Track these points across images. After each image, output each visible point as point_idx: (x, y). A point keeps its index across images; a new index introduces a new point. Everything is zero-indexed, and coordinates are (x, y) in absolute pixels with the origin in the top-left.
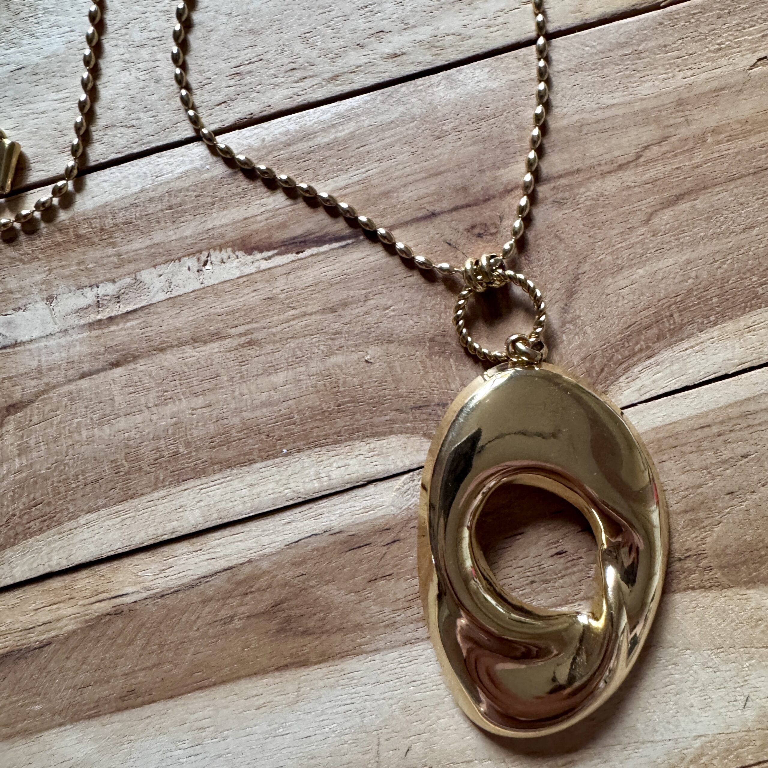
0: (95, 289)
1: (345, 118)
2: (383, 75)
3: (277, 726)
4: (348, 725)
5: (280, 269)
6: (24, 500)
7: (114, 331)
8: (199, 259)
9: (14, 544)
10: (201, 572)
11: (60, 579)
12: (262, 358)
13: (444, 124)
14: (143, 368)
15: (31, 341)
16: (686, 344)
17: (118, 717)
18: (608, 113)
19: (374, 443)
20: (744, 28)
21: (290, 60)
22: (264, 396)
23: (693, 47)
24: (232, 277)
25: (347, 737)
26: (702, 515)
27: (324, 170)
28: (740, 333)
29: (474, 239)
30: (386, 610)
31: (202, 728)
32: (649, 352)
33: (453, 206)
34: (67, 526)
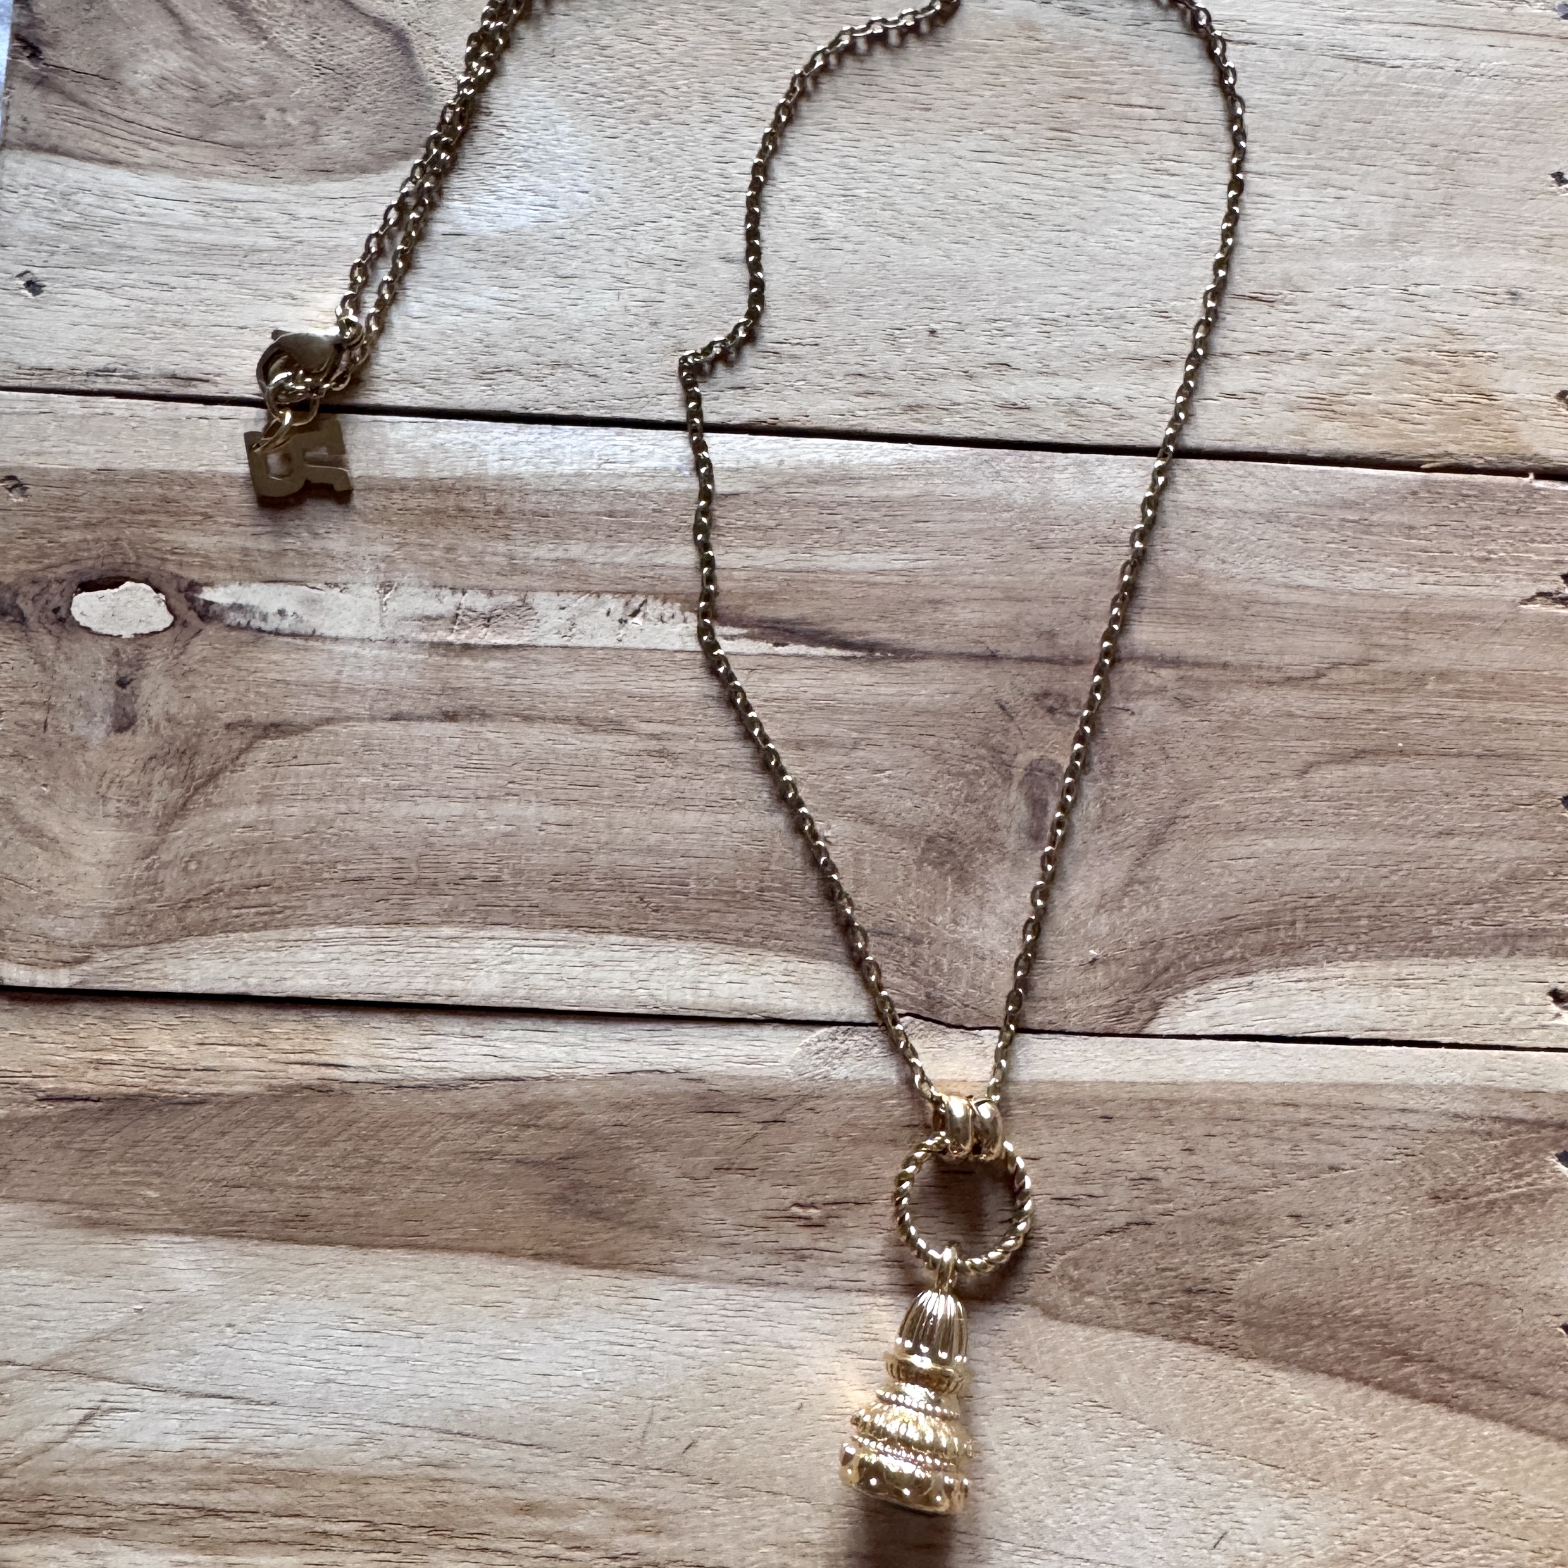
0: (460, 595)
1: (910, 471)
2: (988, 428)
3: (505, 1342)
4: (612, 1376)
5: (741, 659)
6: (243, 870)
7: (466, 667)
8: (627, 604)
10: (471, 1069)
11: (254, 1009)
12: (671, 782)
13: (1052, 531)
14: (491, 736)
15: (336, 639)
16: (1301, 973)
17: (269, 1249)
18: (1295, 596)
19: (795, 964)
20: (1533, 541)
21: (860, 360)
22: (653, 839)
23: (1452, 544)
24: (669, 647)
25: (603, 1394)
26: (1242, 1234)
27: (854, 537)
28: (1385, 983)
29: (1041, 712)
30: (729, 1220)
31: (390, 1308)
32: (1243, 966)
33: (1026, 654)
34: (294, 933)
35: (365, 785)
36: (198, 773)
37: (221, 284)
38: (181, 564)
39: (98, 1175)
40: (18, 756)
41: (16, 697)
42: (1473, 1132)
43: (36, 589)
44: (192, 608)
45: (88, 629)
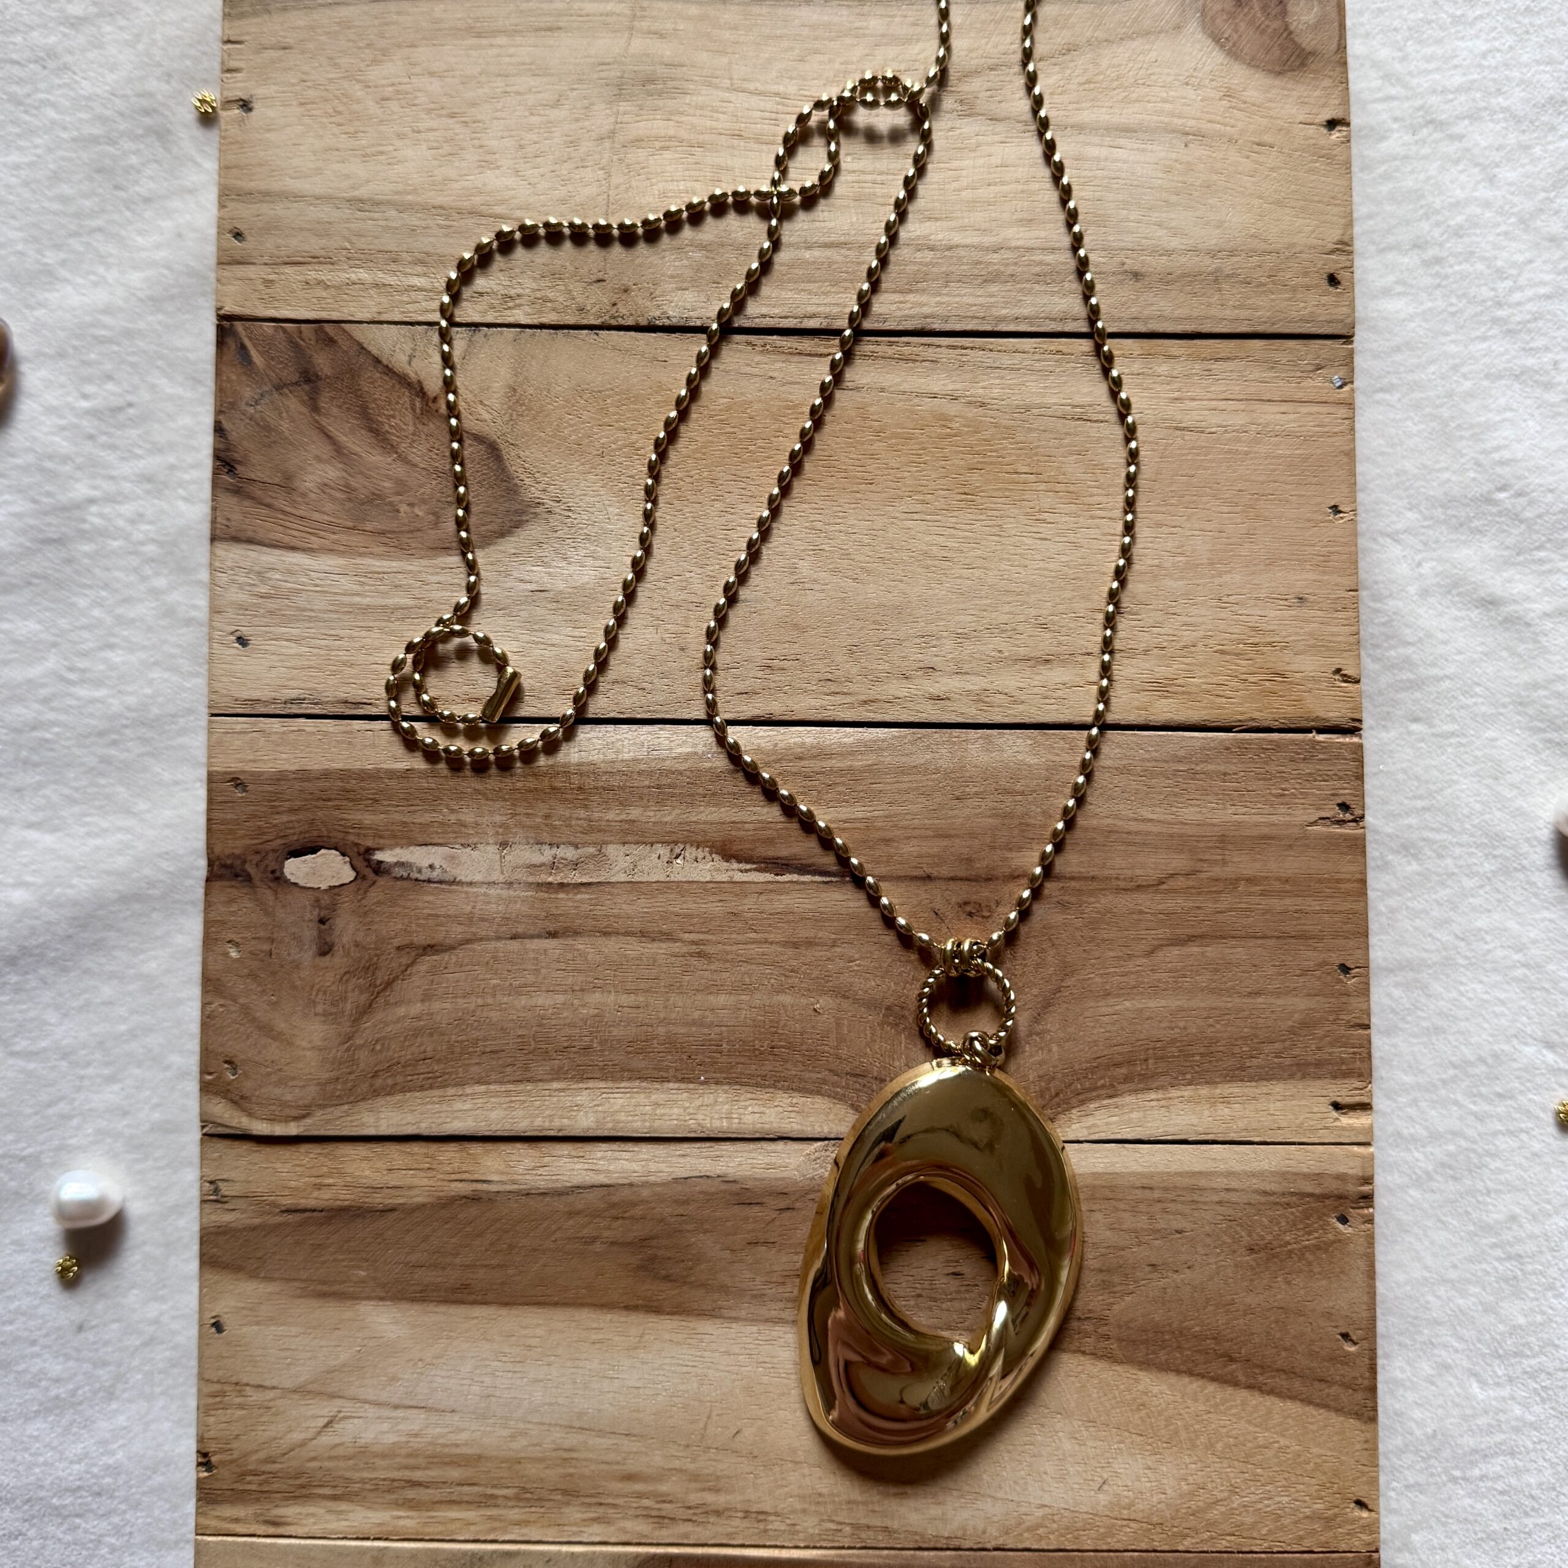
0: (554, 850)
1: (869, 747)
2: (920, 715)
3: (608, 1367)
4: (683, 1387)
5: (754, 886)
6: (413, 1049)
7: (561, 900)
8: (672, 850)
9: (388, 1094)
10: (577, 1180)
11: (423, 1144)
12: (707, 974)
13: (968, 786)
14: (581, 947)
15: (471, 884)
16: (1153, 1095)
17: (442, 1308)
19: (798, 1099)
20: (1316, 780)
21: (828, 669)
22: (696, 1015)
23: (1254, 784)
24: (702, 879)
25: (676, 1400)
26: (1116, 1279)
27: (829, 796)
28: (1213, 1100)
30: (758, 1279)
31: (529, 1346)
32: (1110, 1092)
33: (953, 874)
34: (451, 1091)
35: (495, 986)
36: (378, 982)
37: (376, 634)
38: (359, 835)
39: (324, 1262)
40: (253, 976)
41: (248, 935)
42: (1277, 1203)
43: (258, 858)
44: (369, 866)
45: (295, 884)
